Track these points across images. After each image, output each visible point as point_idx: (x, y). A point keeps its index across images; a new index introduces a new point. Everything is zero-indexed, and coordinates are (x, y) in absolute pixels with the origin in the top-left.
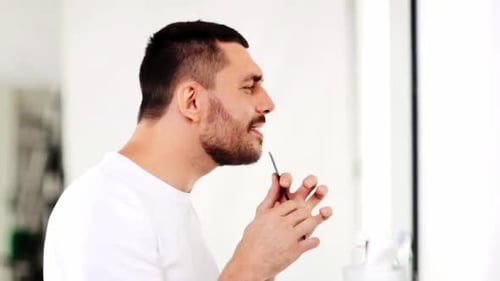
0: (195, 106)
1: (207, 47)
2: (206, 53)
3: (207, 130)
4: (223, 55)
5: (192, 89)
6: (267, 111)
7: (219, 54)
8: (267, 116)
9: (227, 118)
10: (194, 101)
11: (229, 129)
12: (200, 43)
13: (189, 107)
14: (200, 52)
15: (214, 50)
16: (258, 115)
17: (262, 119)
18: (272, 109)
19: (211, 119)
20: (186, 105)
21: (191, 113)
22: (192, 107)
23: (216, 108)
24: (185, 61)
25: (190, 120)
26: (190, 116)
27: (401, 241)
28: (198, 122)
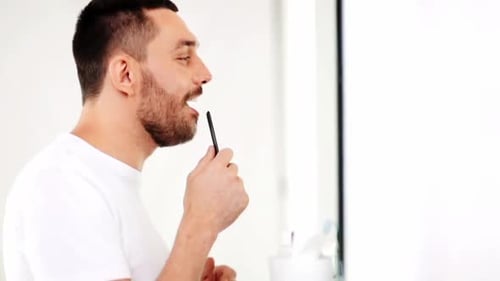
0: (129, 80)
1: (134, 17)
2: (134, 25)
3: (143, 104)
4: (152, 24)
5: (124, 62)
6: (204, 82)
7: (148, 23)
8: (204, 86)
9: (161, 92)
10: (128, 74)
11: (164, 103)
12: (127, 14)
13: (122, 81)
14: (128, 23)
15: (142, 19)
16: (195, 87)
17: (199, 91)
18: (209, 80)
19: (144, 92)
20: (119, 79)
21: (126, 86)
22: (126, 81)
23: (148, 82)
24: (115, 35)
25: (126, 94)
26: (125, 90)
27: (326, 231)
28: (134, 95)
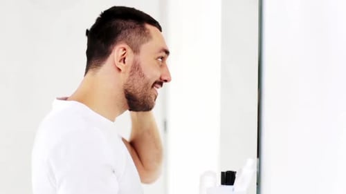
0: (124, 62)
4: (149, 33)
5: (125, 49)
6: (166, 81)
7: (147, 31)
8: (164, 84)
10: (125, 58)
13: (120, 61)
15: (144, 29)
19: (132, 73)
21: (121, 66)
22: (122, 61)
23: (136, 67)
25: (119, 70)
28: (124, 72)
